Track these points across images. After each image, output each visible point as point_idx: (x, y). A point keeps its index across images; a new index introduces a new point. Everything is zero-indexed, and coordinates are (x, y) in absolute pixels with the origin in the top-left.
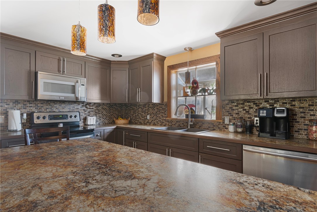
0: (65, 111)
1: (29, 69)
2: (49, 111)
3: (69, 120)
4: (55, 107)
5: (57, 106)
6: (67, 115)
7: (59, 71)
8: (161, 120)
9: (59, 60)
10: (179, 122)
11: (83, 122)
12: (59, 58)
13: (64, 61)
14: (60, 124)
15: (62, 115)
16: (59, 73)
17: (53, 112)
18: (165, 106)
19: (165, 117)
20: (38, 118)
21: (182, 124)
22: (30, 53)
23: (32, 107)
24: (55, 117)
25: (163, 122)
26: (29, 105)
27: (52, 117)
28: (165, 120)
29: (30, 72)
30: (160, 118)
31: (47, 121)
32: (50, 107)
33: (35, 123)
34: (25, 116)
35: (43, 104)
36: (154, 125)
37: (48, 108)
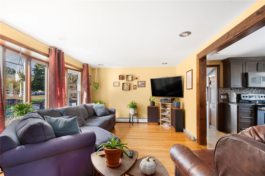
1: (242, 72)
3: (262, 99)
6: (259, 96)
7: (257, 70)
9: (257, 64)
12: (258, 63)
13: (261, 64)
16: (258, 71)
20: (244, 97)
22: (243, 64)
29: (243, 74)
31: (249, 99)
33: (242, 99)
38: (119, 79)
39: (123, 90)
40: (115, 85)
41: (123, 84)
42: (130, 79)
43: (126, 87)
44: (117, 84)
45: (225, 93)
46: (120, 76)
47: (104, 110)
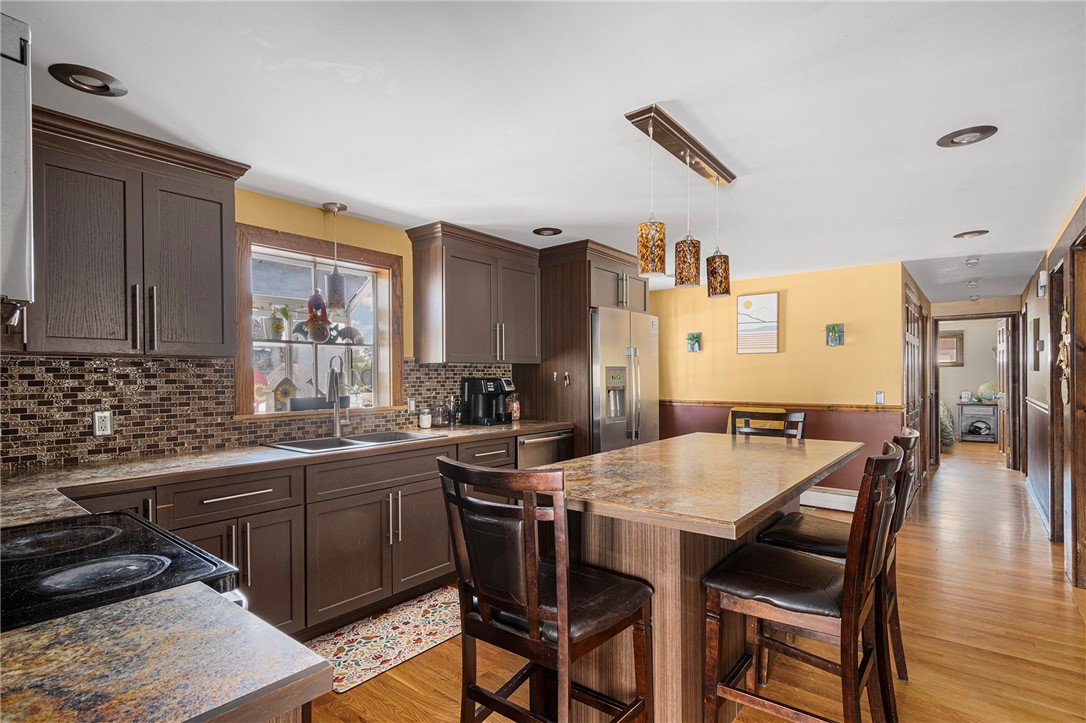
8: (199, 426)
10: (286, 425)
18: (216, 371)
19: (221, 414)
21: (299, 429)
25: (212, 436)
28: (218, 425)
30: (194, 421)
36: (154, 452)
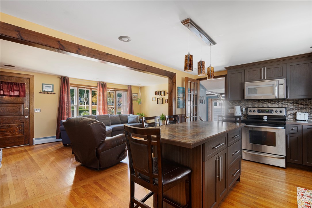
0: (273, 107)
1: (241, 81)
2: (260, 107)
3: (274, 114)
4: (265, 104)
5: (267, 103)
6: (273, 110)
11: (294, 117)
12: (260, 68)
14: (264, 116)
15: (269, 110)
16: (261, 79)
17: (263, 107)
20: (250, 111)
22: (241, 73)
23: (249, 104)
24: (262, 111)
26: (247, 103)
27: (259, 111)
29: (242, 84)
31: (256, 113)
32: (261, 104)
33: (248, 114)
34: (244, 110)
35: (256, 102)
37: (260, 105)
38: (155, 95)
39: (157, 103)
40: (153, 99)
41: (158, 99)
42: (162, 93)
43: (160, 101)
44: (154, 99)
45: (232, 106)
46: (155, 92)
47: (134, 119)
